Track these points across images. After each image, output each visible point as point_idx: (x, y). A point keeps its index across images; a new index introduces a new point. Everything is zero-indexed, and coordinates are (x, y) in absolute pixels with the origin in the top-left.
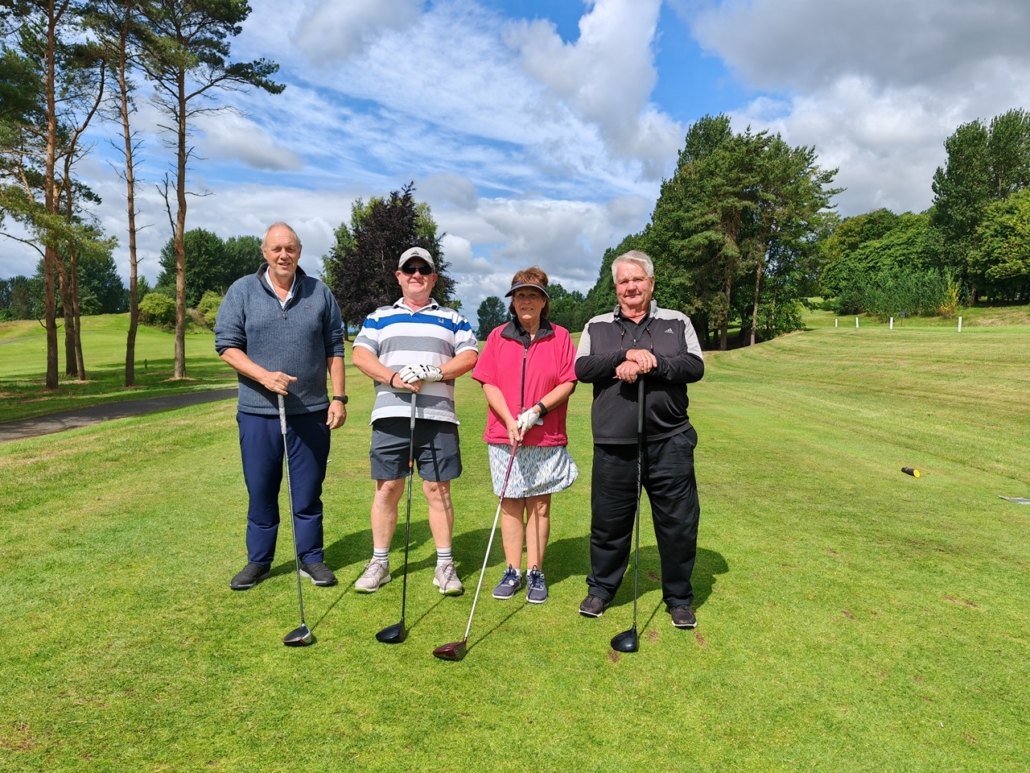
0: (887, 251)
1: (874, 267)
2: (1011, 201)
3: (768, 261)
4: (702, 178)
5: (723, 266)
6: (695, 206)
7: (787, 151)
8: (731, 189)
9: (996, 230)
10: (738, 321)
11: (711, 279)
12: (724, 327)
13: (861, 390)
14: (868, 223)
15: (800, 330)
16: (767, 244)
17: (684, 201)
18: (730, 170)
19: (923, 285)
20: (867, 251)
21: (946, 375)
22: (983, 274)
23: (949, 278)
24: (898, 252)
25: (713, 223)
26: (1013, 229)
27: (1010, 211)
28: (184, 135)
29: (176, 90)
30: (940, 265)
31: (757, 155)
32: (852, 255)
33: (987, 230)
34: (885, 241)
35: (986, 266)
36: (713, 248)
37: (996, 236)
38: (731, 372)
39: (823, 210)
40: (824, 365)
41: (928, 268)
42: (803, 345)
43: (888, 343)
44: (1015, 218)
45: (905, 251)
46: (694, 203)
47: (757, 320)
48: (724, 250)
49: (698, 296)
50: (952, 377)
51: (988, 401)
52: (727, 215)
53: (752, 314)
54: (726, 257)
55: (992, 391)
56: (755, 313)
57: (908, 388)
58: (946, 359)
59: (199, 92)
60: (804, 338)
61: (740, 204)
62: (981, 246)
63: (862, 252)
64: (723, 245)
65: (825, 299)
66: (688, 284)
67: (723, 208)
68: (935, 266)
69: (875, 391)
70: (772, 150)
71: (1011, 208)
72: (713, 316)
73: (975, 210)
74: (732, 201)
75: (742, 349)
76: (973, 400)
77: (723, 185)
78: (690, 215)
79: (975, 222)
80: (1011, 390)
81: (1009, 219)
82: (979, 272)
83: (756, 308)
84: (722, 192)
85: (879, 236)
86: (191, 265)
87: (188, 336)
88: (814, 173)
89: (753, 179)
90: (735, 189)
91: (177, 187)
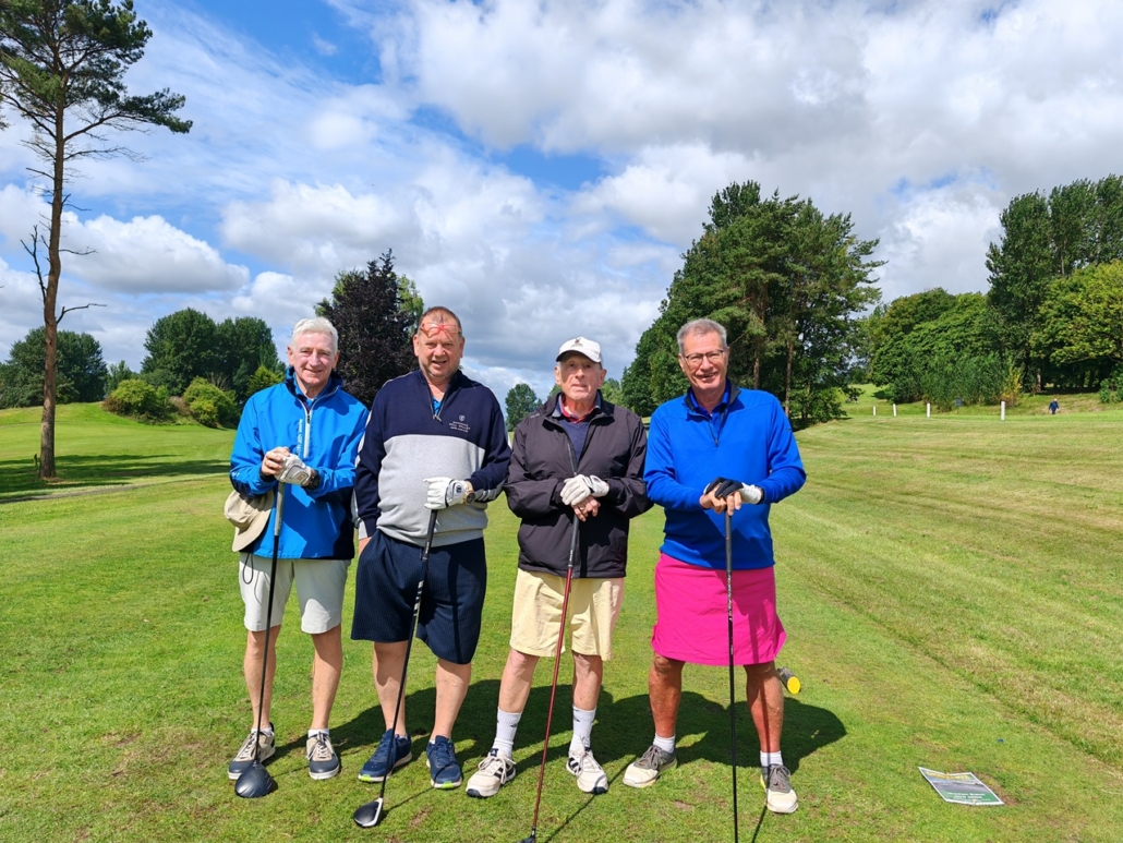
0: (943, 333)
1: (929, 351)
2: (1075, 278)
3: (801, 341)
4: (723, 249)
6: (715, 279)
7: (819, 218)
8: (755, 259)
9: (1059, 310)
14: (923, 302)
15: (838, 419)
18: (755, 238)
19: (983, 370)
20: (922, 333)
21: (967, 476)
22: (1047, 358)
23: (1010, 362)
24: (954, 334)
25: (736, 298)
26: (1078, 308)
27: (1074, 289)
28: (61, 181)
29: (53, 128)
30: (998, 346)
32: (906, 338)
33: (1050, 310)
34: (941, 323)
35: (1050, 349)
36: (736, 327)
37: (1060, 317)
39: (862, 284)
41: (988, 352)
43: (916, 434)
44: (1080, 296)
45: (963, 333)
46: (715, 275)
47: (789, 408)
48: (749, 328)
50: (975, 478)
51: (1010, 516)
52: (752, 289)
54: (752, 337)
55: (1019, 500)
56: (787, 400)
57: (916, 494)
58: (973, 454)
59: (84, 131)
62: (1044, 327)
63: (917, 334)
64: (748, 322)
67: (747, 281)
68: (995, 349)
69: (872, 497)
70: (802, 216)
71: (1076, 285)
73: (1037, 288)
76: (991, 513)
77: (747, 255)
78: (710, 289)
79: (1037, 301)
80: (1045, 497)
81: (1074, 298)
82: (1043, 356)
84: (746, 264)
85: (934, 317)
86: (179, 349)
87: (168, 428)
88: (851, 243)
89: (778, 249)
90: (759, 260)
91: (49, 243)
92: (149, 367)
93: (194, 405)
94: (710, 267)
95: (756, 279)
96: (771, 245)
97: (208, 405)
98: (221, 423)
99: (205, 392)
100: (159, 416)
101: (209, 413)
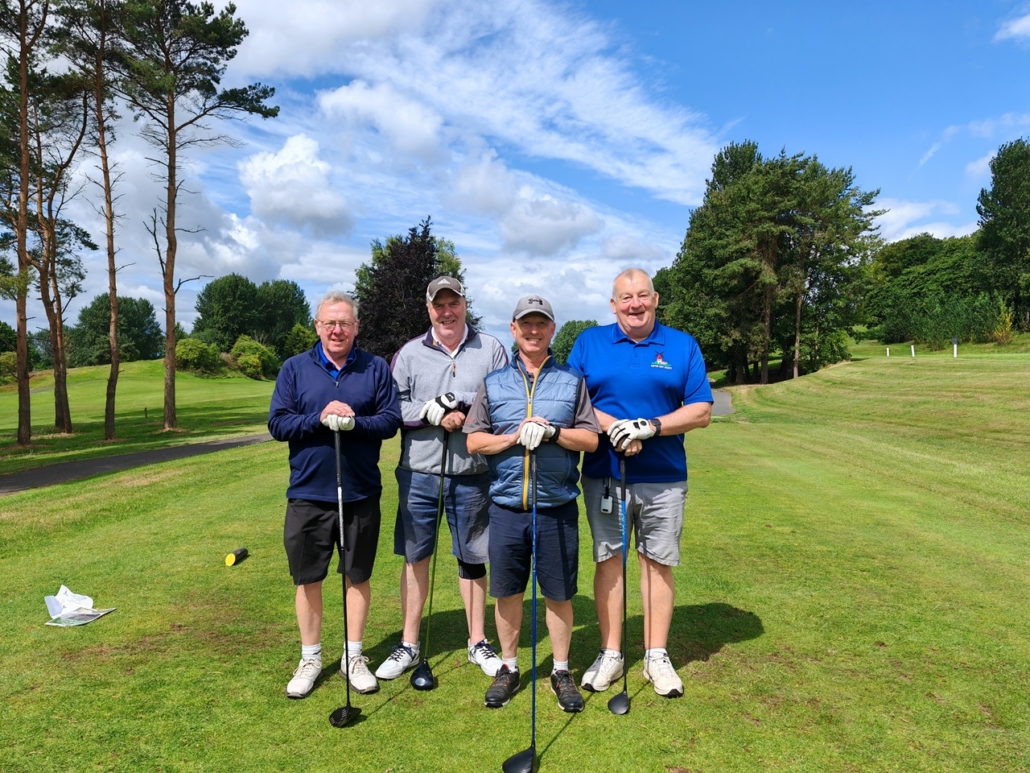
0: (932, 276)
1: (919, 293)
3: (809, 288)
4: (733, 204)
5: (759, 295)
6: (728, 233)
7: (824, 173)
8: (766, 214)
10: (778, 352)
11: (748, 309)
12: (765, 359)
13: (943, 433)
15: (847, 360)
16: (806, 270)
17: (716, 229)
18: (764, 194)
19: (974, 310)
20: (911, 277)
23: (1000, 302)
24: (944, 276)
25: (748, 250)
29: (165, 120)
30: (989, 289)
31: (793, 178)
32: (896, 281)
34: (929, 267)
36: (749, 277)
38: (776, 410)
39: (865, 233)
40: (887, 401)
41: (977, 293)
42: (854, 377)
43: (959, 374)
45: (952, 276)
46: (726, 230)
47: (799, 351)
48: (761, 278)
49: (735, 327)
52: (763, 242)
53: (794, 344)
54: (764, 285)
56: (797, 345)
57: (1007, 431)
59: (191, 122)
60: (855, 369)
61: (776, 230)
63: (905, 278)
64: (760, 272)
65: (868, 327)
66: (724, 314)
67: (759, 234)
68: (985, 290)
70: (809, 172)
72: (752, 348)
74: (767, 226)
75: (785, 382)
77: (758, 210)
78: (724, 242)
83: (798, 338)
84: (757, 218)
85: (923, 261)
86: (226, 310)
87: (220, 381)
88: (854, 195)
89: (789, 203)
90: (770, 214)
91: (166, 223)
92: (199, 326)
93: (241, 360)
94: (720, 222)
95: (767, 231)
96: (781, 199)
97: (254, 359)
98: (265, 375)
99: (250, 348)
100: (212, 371)
101: (254, 367)
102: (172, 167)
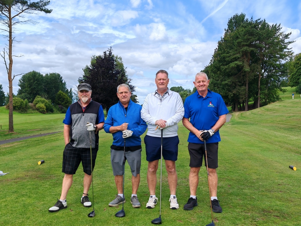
4: (233, 40)
5: (244, 75)
11: (239, 81)
15: (279, 101)
16: (263, 65)
17: (226, 50)
25: (238, 58)
29: (8, 15)
31: (256, 29)
36: (239, 68)
40: (282, 116)
46: (230, 50)
48: (244, 69)
49: (234, 89)
52: (244, 54)
56: (259, 95)
59: (17, 15)
60: (279, 104)
61: (249, 49)
66: (229, 83)
70: (262, 26)
72: (241, 97)
74: (246, 48)
77: (242, 42)
78: (229, 55)
83: (259, 92)
86: (31, 85)
87: (29, 114)
90: (247, 43)
91: (8, 54)
92: (20, 92)
93: (37, 106)
94: (228, 47)
95: (246, 51)
96: (251, 37)
97: (42, 105)
98: (47, 112)
99: (40, 101)
101: (43, 108)
102: (10, 32)
